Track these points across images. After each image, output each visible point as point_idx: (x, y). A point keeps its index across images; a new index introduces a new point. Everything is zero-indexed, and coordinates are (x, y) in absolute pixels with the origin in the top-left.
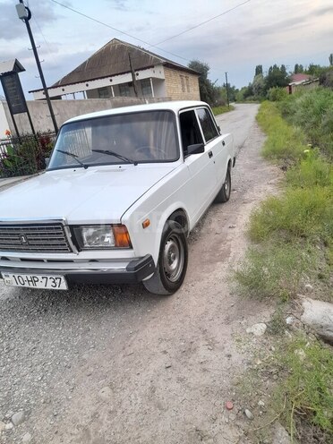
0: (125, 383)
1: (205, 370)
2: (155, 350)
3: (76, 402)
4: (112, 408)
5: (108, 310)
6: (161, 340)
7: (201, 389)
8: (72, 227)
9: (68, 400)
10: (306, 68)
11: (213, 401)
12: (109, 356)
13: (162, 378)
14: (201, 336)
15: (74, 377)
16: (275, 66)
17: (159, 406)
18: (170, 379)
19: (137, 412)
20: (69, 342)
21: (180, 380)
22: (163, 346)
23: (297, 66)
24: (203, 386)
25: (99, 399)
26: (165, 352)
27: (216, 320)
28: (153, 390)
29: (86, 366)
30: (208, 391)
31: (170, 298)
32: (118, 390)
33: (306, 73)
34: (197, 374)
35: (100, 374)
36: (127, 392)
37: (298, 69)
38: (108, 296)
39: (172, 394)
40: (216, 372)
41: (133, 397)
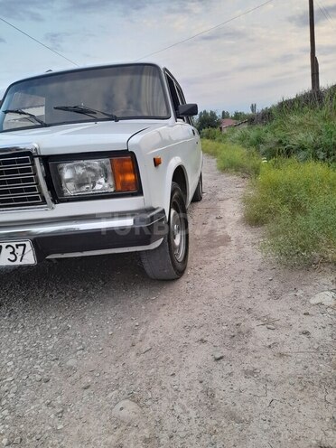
0: (157, 390)
1: (281, 355)
2: (186, 340)
3: (74, 433)
4: (146, 433)
5: (91, 303)
6: (188, 328)
7: (291, 380)
8: (46, 160)
9: (57, 432)
10: (232, 114)
11: (321, 396)
12: (112, 357)
13: (216, 375)
14: (247, 316)
15: (59, 393)
16: (205, 111)
17: (233, 417)
18: (230, 374)
19: (196, 432)
20: (38, 346)
21: (250, 373)
22: (196, 334)
23: (223, 112)
24: (290, 376)
25: (117, 422)
26: (202, 341)
27: (257, 297)
28: (209, 393)
29: (77, 375)
30: (304, 383)
31: (177, 283)
32: (149, 403)
33: (232, 118)
34: (272, 362)
35: (105, 383)
36: (165, 404)
37: (225, 115)
38: (86, 289)
39: (246, 394)
40: (301, 355)
41: (178, 410)
